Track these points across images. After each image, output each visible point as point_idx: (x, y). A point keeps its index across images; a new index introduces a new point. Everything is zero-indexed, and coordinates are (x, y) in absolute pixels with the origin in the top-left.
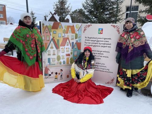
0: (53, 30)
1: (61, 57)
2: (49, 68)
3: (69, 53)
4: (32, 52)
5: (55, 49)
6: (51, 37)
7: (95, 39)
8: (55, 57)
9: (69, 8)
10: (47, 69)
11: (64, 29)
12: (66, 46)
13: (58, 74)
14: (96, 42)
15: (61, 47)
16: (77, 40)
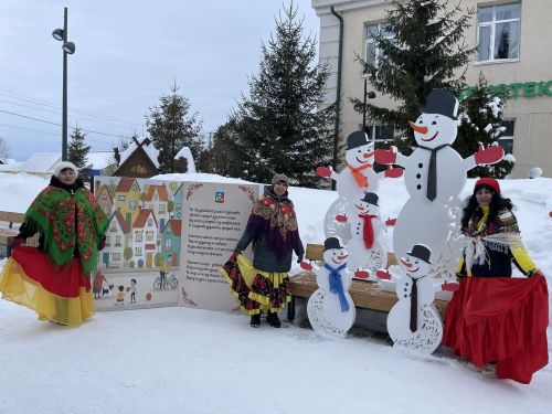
0: (118, 194)
1: (134, 250)
2: (105, 275)
3: (154, 242)
4: (66, 236)
5: (120, 232)
6: (114, 208)
7: (209, 214)
8: (121, 250)
9: (193, 126)
10: (100, 278)
11: (142, 191)
12: (146, 228)
13: (124, 291)
14: (210, 219)
15: (135, 230)
16: (172, 214)
